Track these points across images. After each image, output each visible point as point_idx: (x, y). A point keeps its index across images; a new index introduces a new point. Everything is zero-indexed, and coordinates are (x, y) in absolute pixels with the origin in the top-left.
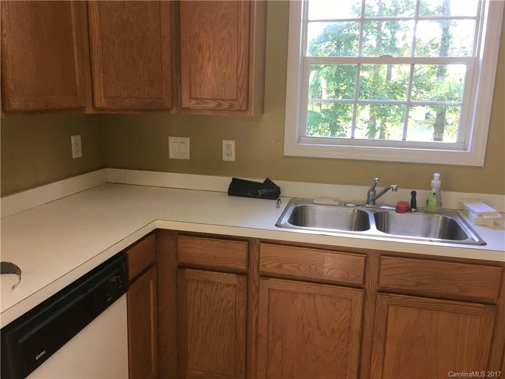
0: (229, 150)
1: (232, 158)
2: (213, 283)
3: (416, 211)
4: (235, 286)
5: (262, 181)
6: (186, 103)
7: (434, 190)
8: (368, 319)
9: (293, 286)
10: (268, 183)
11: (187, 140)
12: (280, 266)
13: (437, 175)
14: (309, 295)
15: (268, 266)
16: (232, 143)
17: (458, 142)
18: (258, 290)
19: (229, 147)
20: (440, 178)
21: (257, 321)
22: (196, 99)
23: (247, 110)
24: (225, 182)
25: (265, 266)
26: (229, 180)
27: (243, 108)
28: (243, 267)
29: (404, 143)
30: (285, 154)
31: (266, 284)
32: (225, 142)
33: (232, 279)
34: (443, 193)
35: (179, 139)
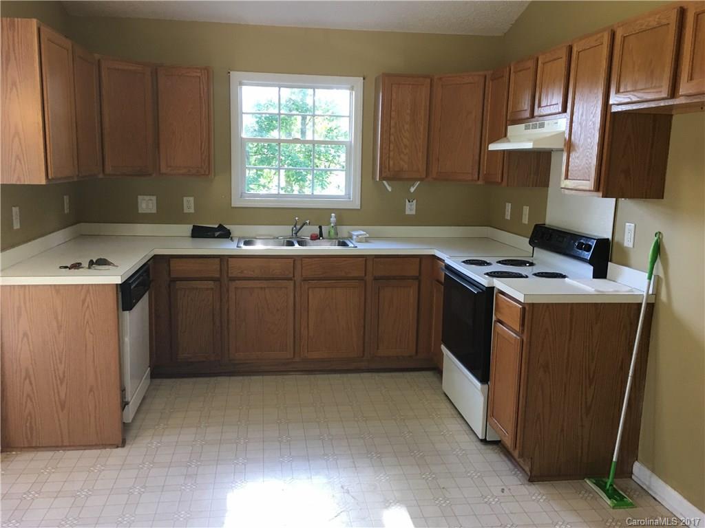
0: (189, 204)
1: (192, 211)
2: (197, 289)
3: (323, 238)
4: (212, 289)
5: (216, 226)
6: (163, 170)
7: (332, 225)
8: (298, 299)
9: (251, 284)
10: (221, 227)
11: (154, 198)
12: (242, 272)
13: (333, 215)
14: (261, 288)
15: (234, 273)
16: (192, 199)
17: (346, 195)
18: (228, 291)
19: (188, 201)
20: (335, 217)
21: (228, 312)
22: (170, 167)
23: (209, 174)
24: (187, 229)
25: (232, 273)
26: (191, 227)
27: (207, 173)
28: (217, 275)
29: (312, 196)
30: (232, 206)
31: (233, 285)
32: (185, 199)
33: (211, 284)
34: (338, 227)
35: (147, 198)
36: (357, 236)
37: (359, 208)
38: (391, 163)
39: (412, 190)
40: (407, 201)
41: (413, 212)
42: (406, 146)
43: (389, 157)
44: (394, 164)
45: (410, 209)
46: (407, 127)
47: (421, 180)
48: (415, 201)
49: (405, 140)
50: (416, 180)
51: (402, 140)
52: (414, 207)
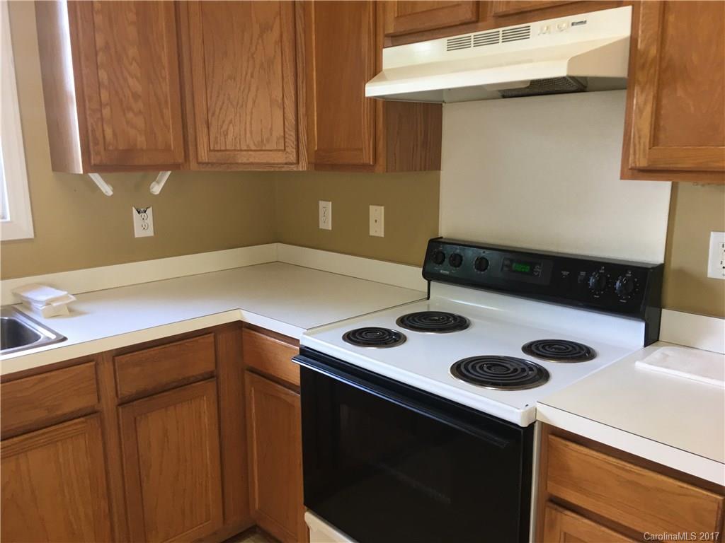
36: (48, 303)
37: (31, 235)
38: (109, 132)
39: (157, 189)
40: (135, 211)
41: (150, 233)
42: (136, 96)
43: (102, 119)
44: (115, 134)
45: (143, 226)
46: (133, 52)
47: (174, 167)
48: (150, 211)
49: (131, 81)
50: (165, 168)
51: (125, 80)
52: (150, 221)
